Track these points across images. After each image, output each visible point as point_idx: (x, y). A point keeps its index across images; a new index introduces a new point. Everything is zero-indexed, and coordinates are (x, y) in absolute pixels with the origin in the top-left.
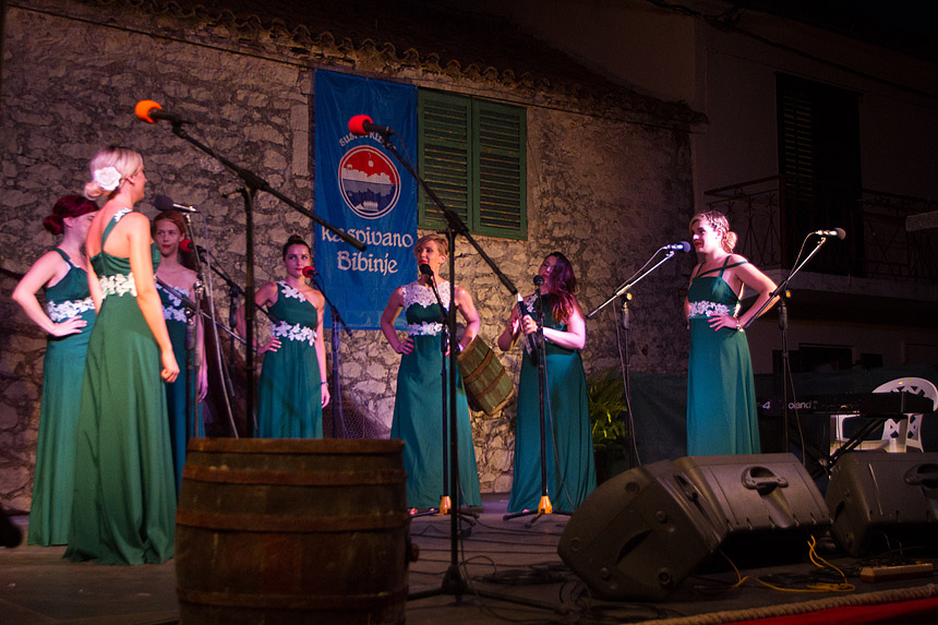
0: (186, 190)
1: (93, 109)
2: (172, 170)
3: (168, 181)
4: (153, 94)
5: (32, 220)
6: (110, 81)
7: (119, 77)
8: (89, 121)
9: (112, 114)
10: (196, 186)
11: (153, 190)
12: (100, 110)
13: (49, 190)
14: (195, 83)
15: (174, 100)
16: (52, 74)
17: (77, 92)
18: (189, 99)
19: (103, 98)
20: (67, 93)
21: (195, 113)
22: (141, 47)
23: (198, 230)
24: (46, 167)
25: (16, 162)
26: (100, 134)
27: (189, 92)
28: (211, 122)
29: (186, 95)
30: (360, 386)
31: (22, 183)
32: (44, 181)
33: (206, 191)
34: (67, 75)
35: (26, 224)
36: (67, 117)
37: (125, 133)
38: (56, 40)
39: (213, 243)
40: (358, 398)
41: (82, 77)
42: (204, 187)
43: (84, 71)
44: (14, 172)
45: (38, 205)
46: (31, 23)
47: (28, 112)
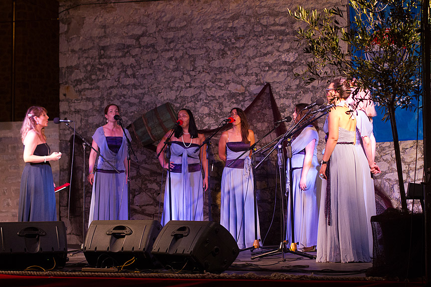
0: (275, 74)
1: (225, 41)
2: (267, 65)
3: (265, 71)
4: (255, 26)
5: (198, 102)
6: (233, 24)
7: (237, 21)
8: (223, 47)
9: (235, 41)
10: (280, 71)
11: (257, 77)
12: (228, 40)
13: (205, 85)
14: (277, 14)
15: (266, 26)
16: (204, 28)
17: (216, 34)
18: (275, 24)
19: (229, 34)
20: (212, 35)
21: (278, 31)
22: (248, 2)
23: (282, 95)
24: (203, 74)
25: (190, 75)
26: (229, 53)
27: (274, 20)
28: (288, 34)
29: (273, 22)
30: (387, 176)
31: (193, 85)
32: (202, 82)
33: (286, 73)
34: (212, 27)
35: (196, 104)
36: (213, 47)
37: (241, 50)
38: (206, 10)
39: (291, 101)
40: (387, 184)
41: (219, 26)
42: (285, 70)
43: (219, 22)
44: (189, 80)
45: (200, 94)
46: (194, 5)
47: (194, 49)
